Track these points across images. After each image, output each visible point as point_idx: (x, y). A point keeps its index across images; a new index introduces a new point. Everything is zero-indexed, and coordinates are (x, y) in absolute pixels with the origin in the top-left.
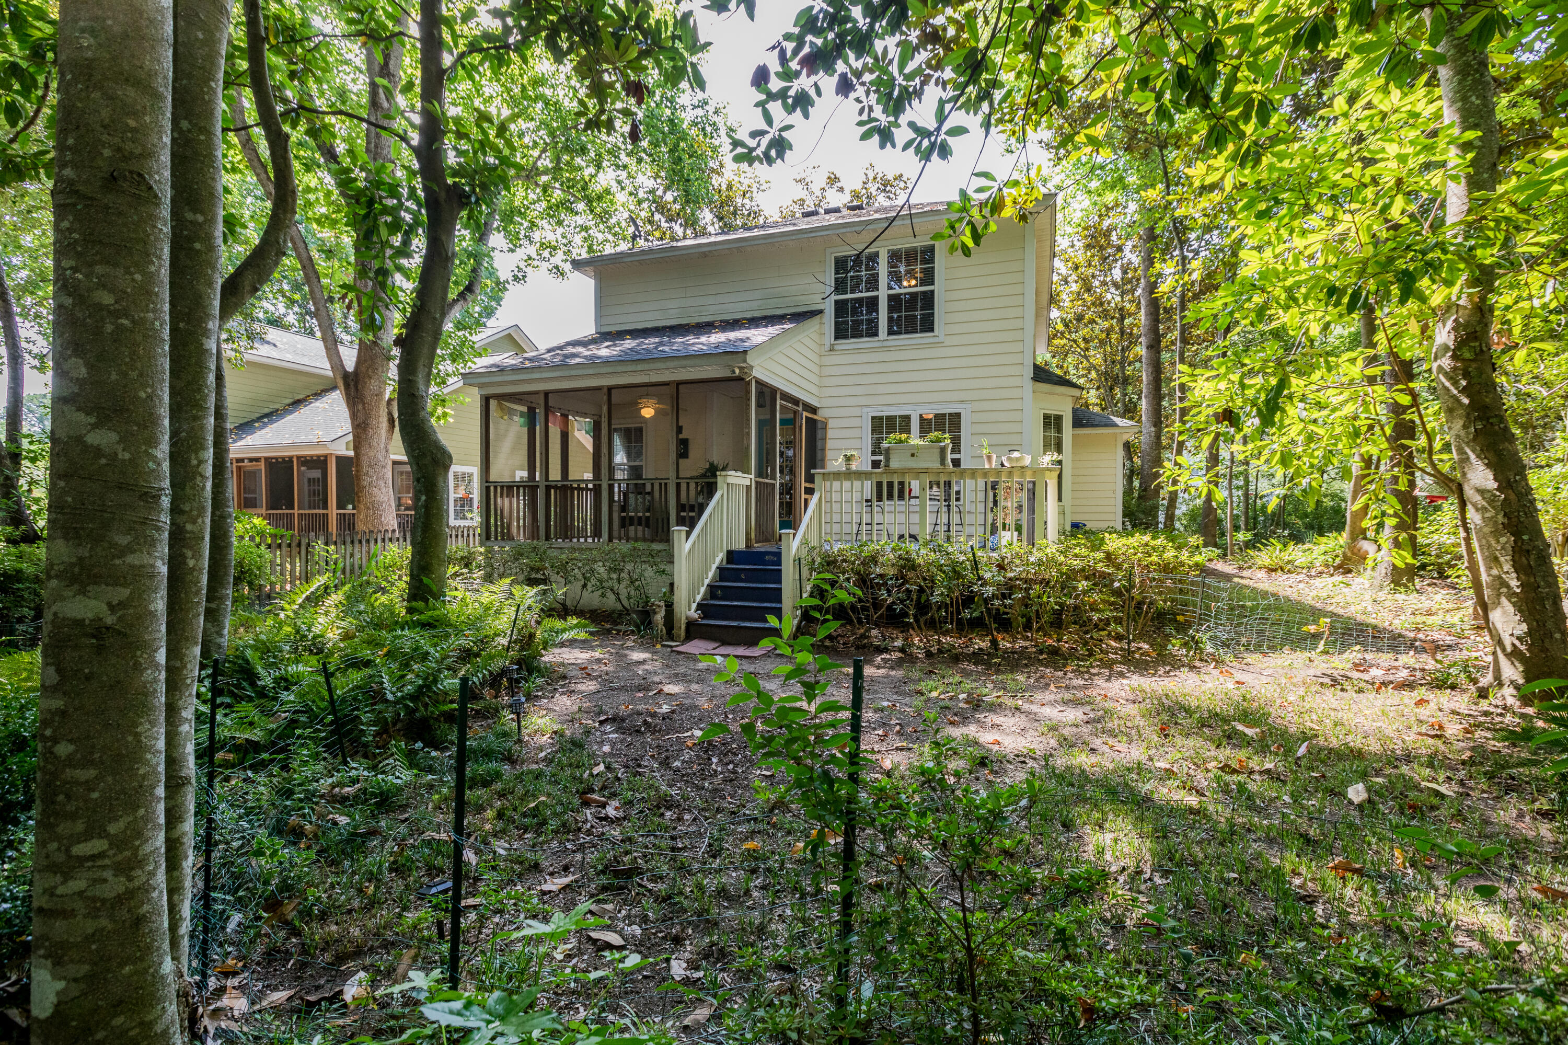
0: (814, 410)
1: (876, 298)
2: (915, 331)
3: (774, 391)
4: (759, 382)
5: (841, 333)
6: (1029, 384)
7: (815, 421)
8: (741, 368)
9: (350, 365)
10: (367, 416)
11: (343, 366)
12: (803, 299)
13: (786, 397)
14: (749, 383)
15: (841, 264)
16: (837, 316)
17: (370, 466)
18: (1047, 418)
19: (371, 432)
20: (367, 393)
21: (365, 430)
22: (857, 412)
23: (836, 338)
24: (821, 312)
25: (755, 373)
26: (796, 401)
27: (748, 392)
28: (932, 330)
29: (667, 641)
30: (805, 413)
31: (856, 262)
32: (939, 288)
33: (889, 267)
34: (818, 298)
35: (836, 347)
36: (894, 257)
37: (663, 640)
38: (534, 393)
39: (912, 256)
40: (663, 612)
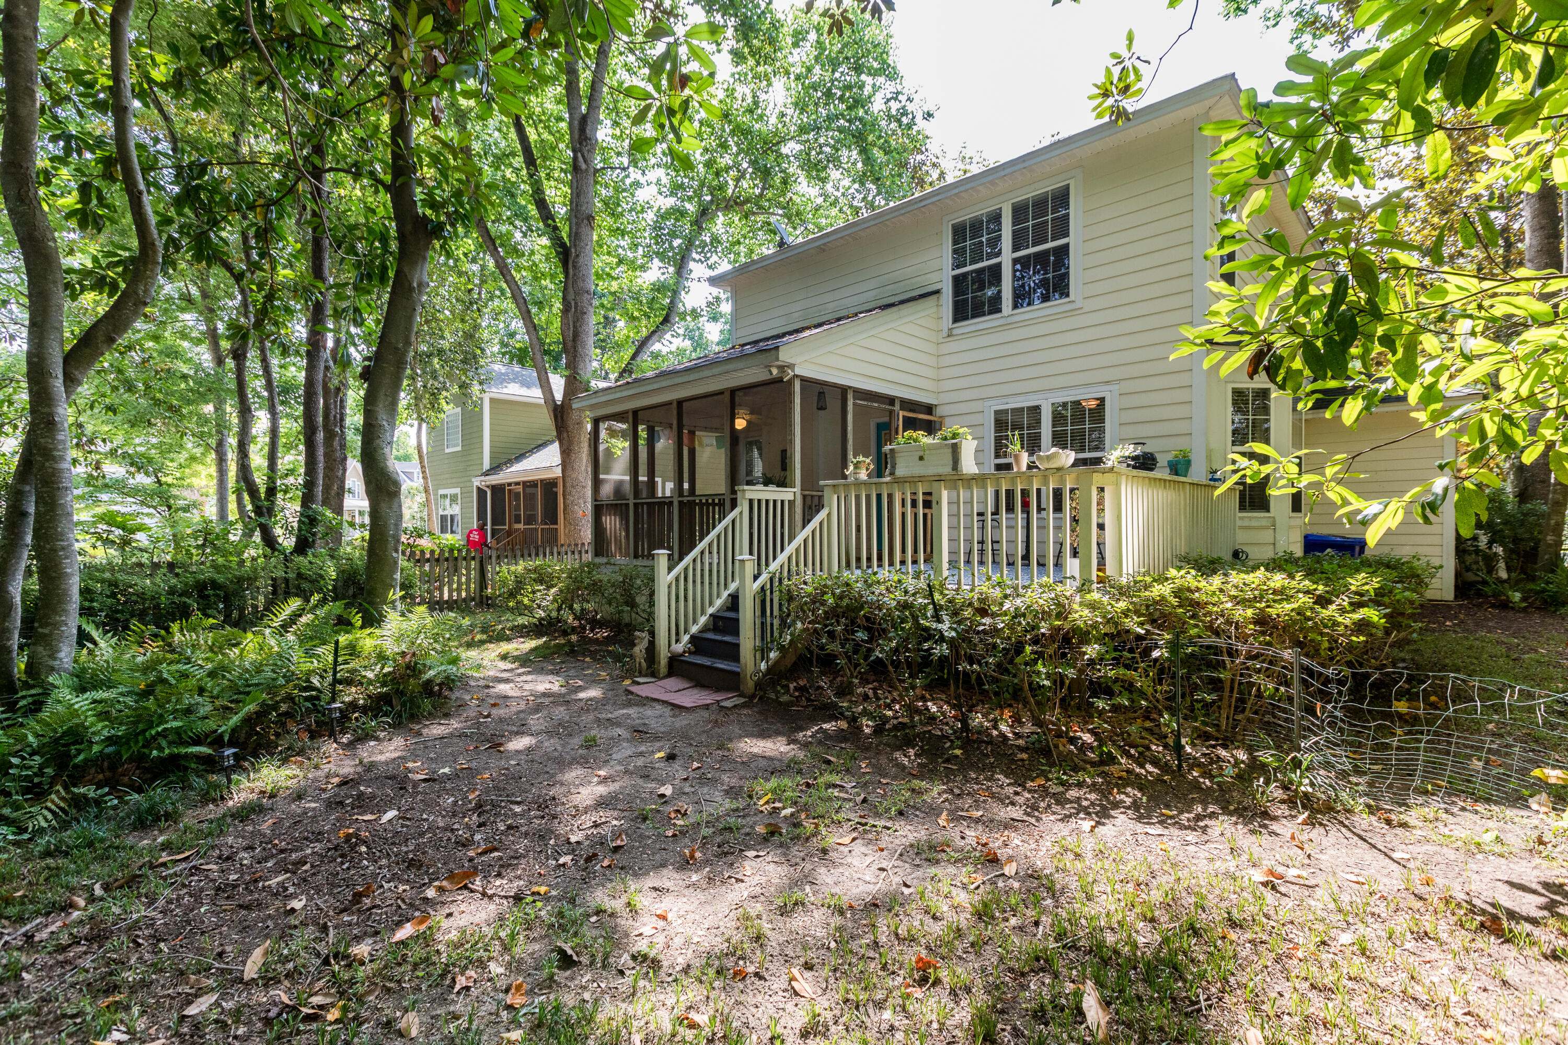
0: (927, 409)
1: (999, 265)
2: (1047, 299)
3: (841, 390)
4: (806, 381)
5: (961, 312)
8: (781, 368)
9: (559, 396)
10: (571, 443)
11: (554, 400)
12: (922, 281)
14: (790, 382)
15: (959, 232)
16: (955, 295)
17: (573, 486)
18: (1239, 394)
19: (574, 457)
20: (570, 422)
21: (569, 455)
22: (978, 407)
23: (955, 320)
24: (937, 292)
25: (799, 370)
26: (891, 400)
27: (791, 394)
28: (1068, 294)
29: (646, 676)
30: (901, 413)
31: (976, 227)
32: (1075, 240)
33: (1014, 224)
34: (934, 277)
35: (955, 332)
36: (1019, 212)
37: (641, 675)
38: (626, 412)
39: (1040, 204)
40: (645, 644)
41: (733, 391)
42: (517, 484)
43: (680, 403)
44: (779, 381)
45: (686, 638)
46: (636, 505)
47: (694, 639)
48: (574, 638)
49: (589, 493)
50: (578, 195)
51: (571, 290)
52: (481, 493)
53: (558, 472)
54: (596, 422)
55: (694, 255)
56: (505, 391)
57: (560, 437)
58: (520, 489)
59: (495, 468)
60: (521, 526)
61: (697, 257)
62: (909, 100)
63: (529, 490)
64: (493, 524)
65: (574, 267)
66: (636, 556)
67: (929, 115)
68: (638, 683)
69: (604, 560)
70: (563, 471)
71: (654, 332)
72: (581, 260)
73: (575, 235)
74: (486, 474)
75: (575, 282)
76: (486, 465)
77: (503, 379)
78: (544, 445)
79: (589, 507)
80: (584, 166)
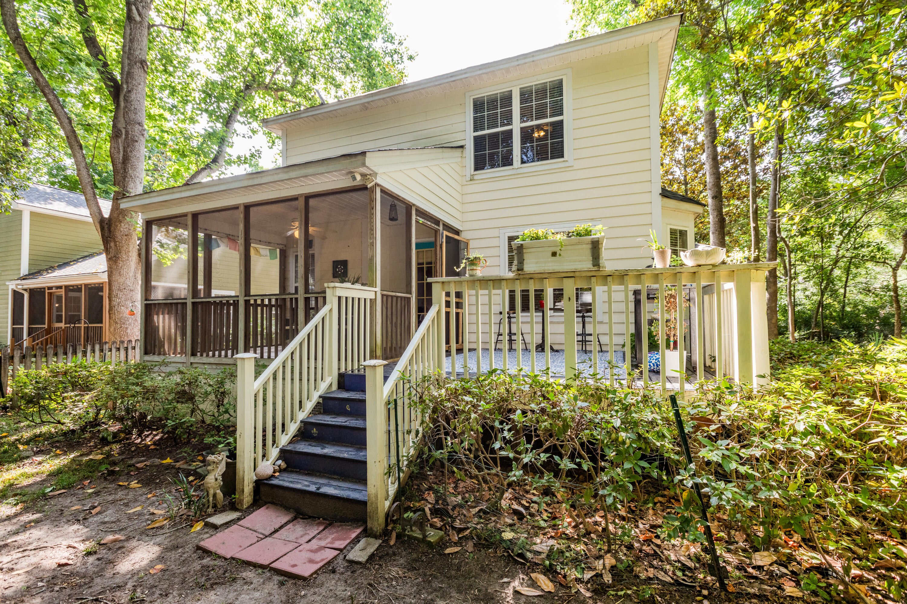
0: (457, 232)
1: (510, 132)
2: (546, 159)
3: (409, 207)
4: (384, 191)
6: (658, 200)
7: (458, 241)
8: (363, 175)
9: (106, 214)
10: (118, 251)
11: (101, 217)
13: (421, 213)
14: (372, 190)
15: (478, 106)
16: (476, 150)
17: (119, 290)
18: (673, 232)
19: (121, 264)
20: (118, 234)
21: (116, 262)
22: (495, 233)
23: (476, 169)
24: (462, 147)
25: (379, 180)
26: (437, 221)
27: (372, 200)
28: (562, 156)
29: (223, 510)
30: (445, 233)
31: (492, 102)
32: (567, 118)
33: (521, 103)
34: (459, 136)
35: (476, 177)
36: (525, 96)
37: (217, 510)
38: (185, 215)
39: (542, 91)
40: (222, 468)
41: (308, 197)
42: (60, 287)
43: (247, 207)
44: (363, 188)
45: (274, 453)
46: (194, 304)
47: (284, 454)
48: (116, 448)
49: (138, 295)
50: (131, 41)
51: (121, 119)
52: (17, 296)
53: (104, 278)
54: (149, 224)
55: (239, 117)
56: (49, 206)
57: (107, 250)
58: (62, 292)
59: (32, 274)
60: (62, 325)
61: (242, 119)
62: (400, 43)
63: (71, 294)
64: (30, 322)
65: (126, 100)
66: (193, 354)
67: (411, 58)
68: (215, 527)
69: (156, 358)
70: (110, 276)
71: (203, 169)
72: (133, 96)
73: (128, 75)
74: (24, 278)
75: (126, 113)
76: (24, 269)
77: (45, 197)
78: (91, 256)
79: (139, 309)
80: (138, 18)
